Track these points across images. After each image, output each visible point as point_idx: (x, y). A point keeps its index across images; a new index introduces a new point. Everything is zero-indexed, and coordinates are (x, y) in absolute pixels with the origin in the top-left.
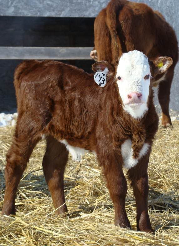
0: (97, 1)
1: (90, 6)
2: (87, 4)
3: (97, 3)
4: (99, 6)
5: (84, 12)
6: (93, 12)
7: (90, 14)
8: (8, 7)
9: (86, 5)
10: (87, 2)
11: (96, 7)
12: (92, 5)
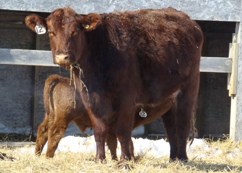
0: (213, 1)
1: (205, 7)
2: (202, 4)
3: (213, 3)
4: (215, 6)
5: (197, 14)
6: (208, 14)
7: (203, 16)
8: (109, 6)
9: (200, 5)
10: (201, 2)
11: (212, 8)
12: (207, 5)
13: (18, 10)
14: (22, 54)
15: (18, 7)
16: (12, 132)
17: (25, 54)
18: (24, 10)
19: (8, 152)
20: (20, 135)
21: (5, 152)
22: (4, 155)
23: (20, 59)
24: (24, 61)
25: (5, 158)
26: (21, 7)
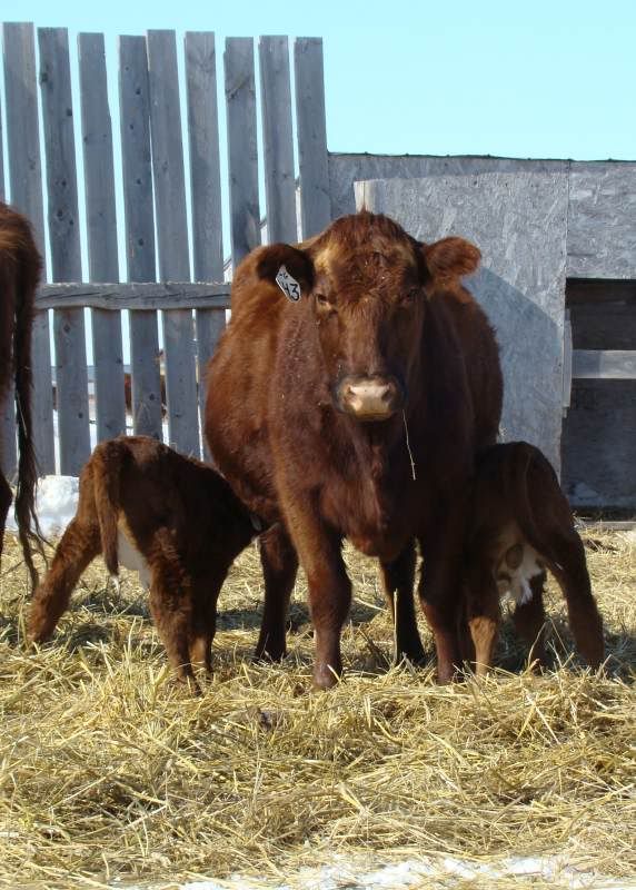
13: (616, 277)
14: (625, 359)
15: (617, 272)
16: (611, 504)
17: (631, 358)
18: (628, 277)
19: (604, 539)
20: (625, 509)
21: (600, 540)
22: (598, 543)
23: (622, 369)
24: (630, 372)
25: (599, 548)
26: (623, 272)
